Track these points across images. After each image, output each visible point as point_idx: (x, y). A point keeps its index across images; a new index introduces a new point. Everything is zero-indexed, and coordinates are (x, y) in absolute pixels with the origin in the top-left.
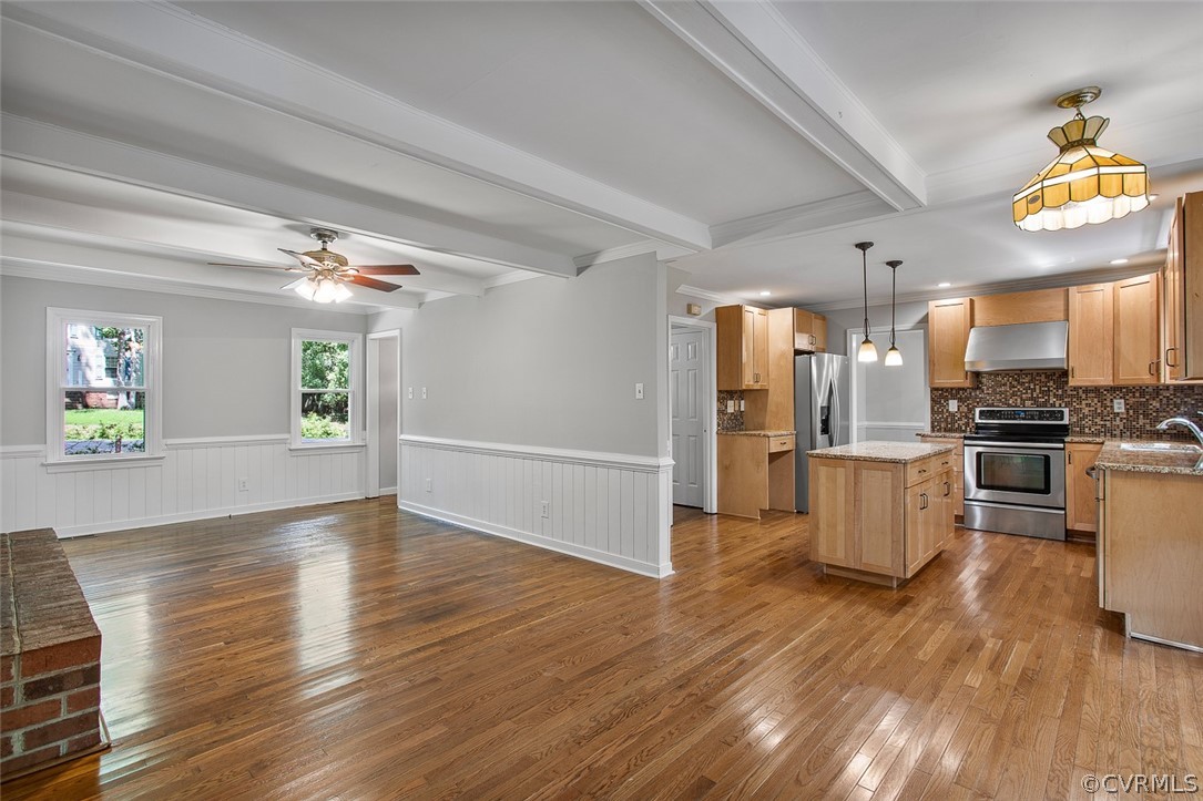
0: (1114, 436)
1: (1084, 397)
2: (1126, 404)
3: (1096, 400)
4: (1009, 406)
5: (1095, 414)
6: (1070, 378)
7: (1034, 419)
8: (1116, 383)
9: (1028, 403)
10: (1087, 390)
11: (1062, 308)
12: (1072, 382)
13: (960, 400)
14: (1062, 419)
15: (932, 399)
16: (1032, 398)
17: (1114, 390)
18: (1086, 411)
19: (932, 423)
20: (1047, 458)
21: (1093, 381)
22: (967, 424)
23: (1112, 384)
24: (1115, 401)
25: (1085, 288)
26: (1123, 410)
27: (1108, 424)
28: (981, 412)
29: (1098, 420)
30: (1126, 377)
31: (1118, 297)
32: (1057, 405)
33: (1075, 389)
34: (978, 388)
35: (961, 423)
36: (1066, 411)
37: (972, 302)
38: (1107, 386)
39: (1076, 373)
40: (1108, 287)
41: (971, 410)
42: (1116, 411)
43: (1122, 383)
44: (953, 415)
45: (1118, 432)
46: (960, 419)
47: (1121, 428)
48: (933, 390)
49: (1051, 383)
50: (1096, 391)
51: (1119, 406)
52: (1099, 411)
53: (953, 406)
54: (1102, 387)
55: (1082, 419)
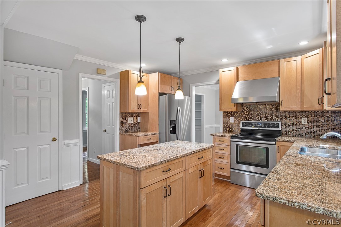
0: (302, 136)
1: (288, 116)
2: (308, 120)
3: (294, 118)
4: (255, 120)
5: (293, 125)
6: (281, 106)
7: (266, 127)
8: (302, 109)
9: (263, 119)
10: (290, 113)
11: (277, 70)
12: (282, 109)
13: (235, 117)
14: (278, 127)
15: (224, 117)
16: (265, 117)
17: (303, 112)
18: (289, 123)
19: (223, 128)
20: (268, 149)
21: (291, 108)
22: (238, 129)
23: (300, 109)
24: (303, 118)
25: (288, 60)
26: (306, 123)
27: (299, 130)
28: (243, 123)
29: (295, 128)
30: (307, 107)
31: (304, 63)
32: (276, 120)
33: (284, 112)
34: (242, 111)
35: (235, 128)
36: (280, 123)
37: (237, 69)
38: (299, 111)
39: (284, 104)
40: (299, 59)
41: (239, 122)
42: (303, 123)
43: (305, 109)
44: (232, 124)
45: (304, 134)
46: (235, 126)
47: (306, 132)
48: (224, 112)
49: (274, 109)
50: (294, 113)
51: (305, 121)
52: (295, 123)
53: (232, 120)
54: (297, 111)
55: (288, 127)
